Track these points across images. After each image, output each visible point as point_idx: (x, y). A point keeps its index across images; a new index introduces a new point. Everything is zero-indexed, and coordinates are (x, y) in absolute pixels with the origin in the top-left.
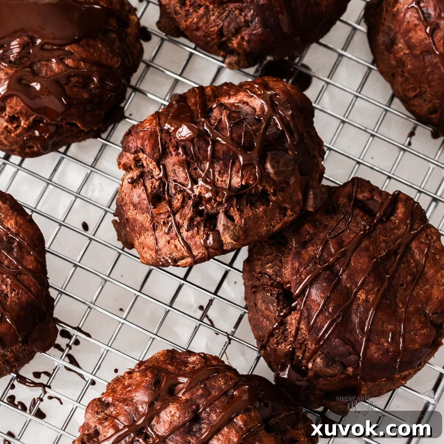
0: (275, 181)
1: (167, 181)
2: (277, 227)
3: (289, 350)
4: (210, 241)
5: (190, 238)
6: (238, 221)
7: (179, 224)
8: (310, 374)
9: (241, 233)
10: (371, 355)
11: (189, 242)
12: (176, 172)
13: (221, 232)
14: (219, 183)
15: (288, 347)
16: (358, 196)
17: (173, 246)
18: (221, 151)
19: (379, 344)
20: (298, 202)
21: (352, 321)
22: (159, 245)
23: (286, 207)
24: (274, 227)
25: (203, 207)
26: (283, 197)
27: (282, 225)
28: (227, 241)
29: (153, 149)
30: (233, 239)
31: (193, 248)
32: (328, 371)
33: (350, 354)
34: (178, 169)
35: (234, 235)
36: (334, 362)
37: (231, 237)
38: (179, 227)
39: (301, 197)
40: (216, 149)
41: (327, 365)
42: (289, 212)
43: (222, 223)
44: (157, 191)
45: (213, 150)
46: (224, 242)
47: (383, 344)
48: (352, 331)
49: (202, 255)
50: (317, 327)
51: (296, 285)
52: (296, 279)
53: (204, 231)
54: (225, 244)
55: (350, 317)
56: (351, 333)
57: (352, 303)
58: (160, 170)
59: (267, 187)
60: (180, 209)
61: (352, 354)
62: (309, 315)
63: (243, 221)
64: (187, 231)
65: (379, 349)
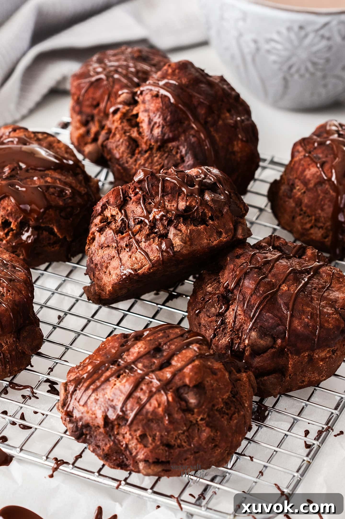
0: (212, 208)
1: (128, 220)
2: (215, 243)
3: (228, 341)
4: (164, 246)
5: (148, 246)
6: (184, 231)
7: (138, 240)
8: (247, 354)
9: (188, 239)
10: (295, 327)
11: (146, 250)
12: (135, 212)
13: (172, 239)
14: (169, 207)
15: (227, 339)
16: (275, 243)
17: (134, 259)
18: (169, 186)
19: (301, 319)
20: (230, 230)
21: (278, 303)
22: (122, 262)
23: (221, 231)
24: (213, 243)
25: (157, 230)
26: (218, 223)
27: (218, 242)
28: (177, 244)
29: (116, 198)
30: (181, 241)
31: (150, 254)
32: (262, 342)
33: (278, 325)
34: (136, 209)
35: (182, 239)
36: (265, 335)
37: (180, 239)
38: (138, 242)
39: (232, 226)
40: (165, 185)
41: (260, 337)
42: (224, 235)
43: (172, 233)
44: (120, 228)
45: (163, 186)
46: (174, 245)
47: (304, 319)
48: (280, 309)
49: (157, 259)
50: (251, 305)
51: (232, 279)
52: (232, 275)
53: (158, 240)
54: (176, 246)
55: (277, 300)
56: (278, 310)
57: (277, 291)
58: (122, 214)
59: (206, 211)
60: (138, 232)
61: (280, 325)
62: (244, 298)
63: (189, 231)
64: (145, 242)
65: (301, 323)
